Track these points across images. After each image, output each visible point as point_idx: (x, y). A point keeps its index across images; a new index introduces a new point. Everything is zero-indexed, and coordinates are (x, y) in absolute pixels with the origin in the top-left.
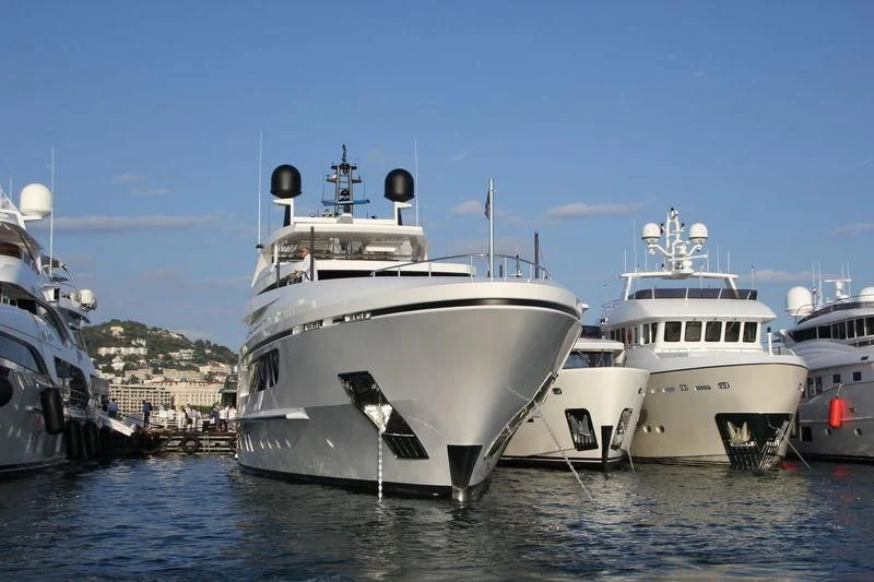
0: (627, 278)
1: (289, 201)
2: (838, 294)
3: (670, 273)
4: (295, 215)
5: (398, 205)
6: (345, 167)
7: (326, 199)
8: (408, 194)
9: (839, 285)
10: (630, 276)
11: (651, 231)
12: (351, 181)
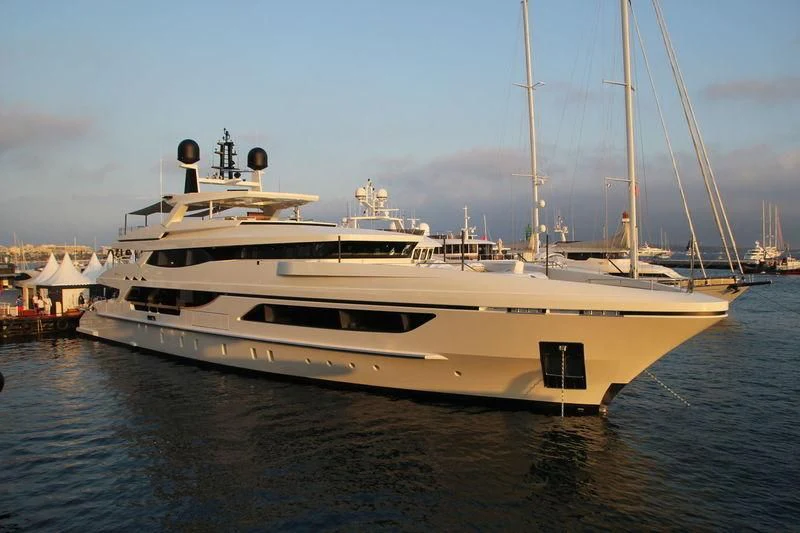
1: (194, 166)
4: (200, 177)
5: (259, 172)
6: (229, 145)
9: (413, 223)
11: (361, 192)
12: (230, 155)
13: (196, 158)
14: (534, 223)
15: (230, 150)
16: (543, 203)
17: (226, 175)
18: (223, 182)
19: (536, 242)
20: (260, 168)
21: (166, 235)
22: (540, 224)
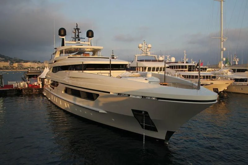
0: (136, 56)
1: (64, 37)
2: (168, 58)
3: (145, 55)
4: (66, 41)
5: (90, 39)
6: (78, 29)
7: (73, 37)
8: (92, 36)
9: (168, 57)
10: (137, 55)
11: (140, 45)
12: (79, 33)
13: (65, 34)
14: (221, 57)
15: (78, 31)
16: (225, 49)
17: (77, 40)
18: (75, 42)
19: (221, 65)
20: (91, 37)
21: (55, 62)
22: (223, 57)
